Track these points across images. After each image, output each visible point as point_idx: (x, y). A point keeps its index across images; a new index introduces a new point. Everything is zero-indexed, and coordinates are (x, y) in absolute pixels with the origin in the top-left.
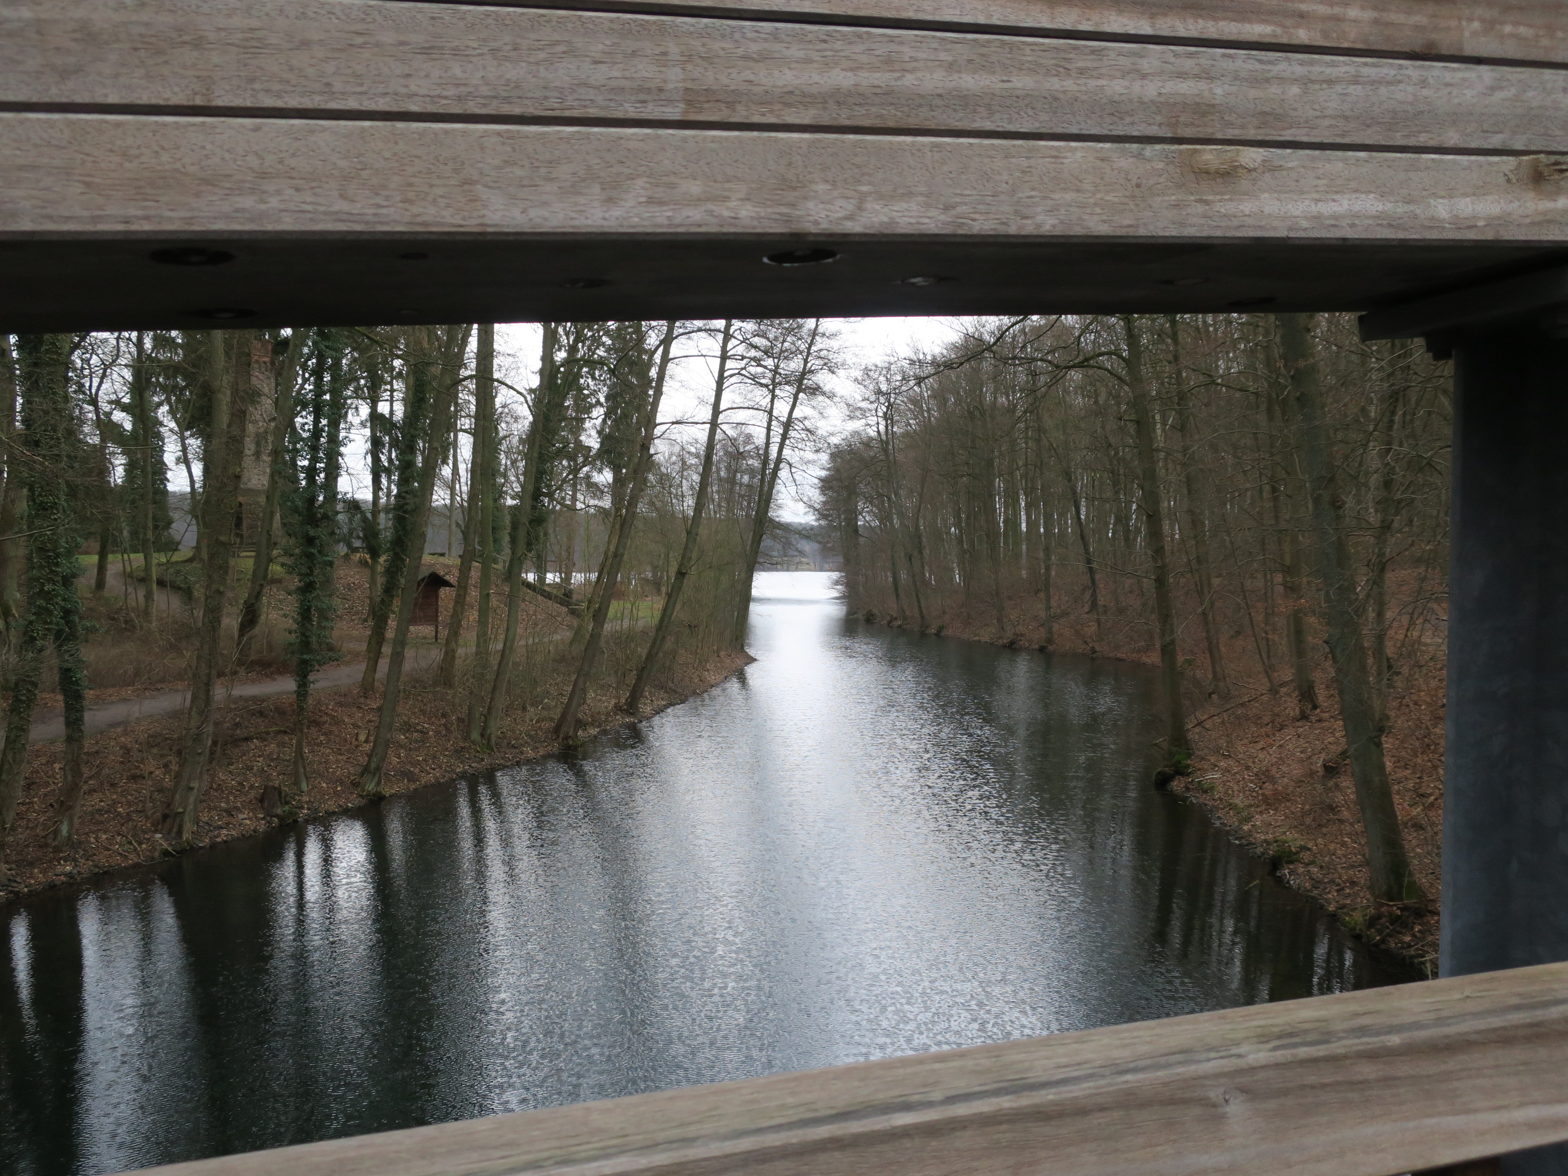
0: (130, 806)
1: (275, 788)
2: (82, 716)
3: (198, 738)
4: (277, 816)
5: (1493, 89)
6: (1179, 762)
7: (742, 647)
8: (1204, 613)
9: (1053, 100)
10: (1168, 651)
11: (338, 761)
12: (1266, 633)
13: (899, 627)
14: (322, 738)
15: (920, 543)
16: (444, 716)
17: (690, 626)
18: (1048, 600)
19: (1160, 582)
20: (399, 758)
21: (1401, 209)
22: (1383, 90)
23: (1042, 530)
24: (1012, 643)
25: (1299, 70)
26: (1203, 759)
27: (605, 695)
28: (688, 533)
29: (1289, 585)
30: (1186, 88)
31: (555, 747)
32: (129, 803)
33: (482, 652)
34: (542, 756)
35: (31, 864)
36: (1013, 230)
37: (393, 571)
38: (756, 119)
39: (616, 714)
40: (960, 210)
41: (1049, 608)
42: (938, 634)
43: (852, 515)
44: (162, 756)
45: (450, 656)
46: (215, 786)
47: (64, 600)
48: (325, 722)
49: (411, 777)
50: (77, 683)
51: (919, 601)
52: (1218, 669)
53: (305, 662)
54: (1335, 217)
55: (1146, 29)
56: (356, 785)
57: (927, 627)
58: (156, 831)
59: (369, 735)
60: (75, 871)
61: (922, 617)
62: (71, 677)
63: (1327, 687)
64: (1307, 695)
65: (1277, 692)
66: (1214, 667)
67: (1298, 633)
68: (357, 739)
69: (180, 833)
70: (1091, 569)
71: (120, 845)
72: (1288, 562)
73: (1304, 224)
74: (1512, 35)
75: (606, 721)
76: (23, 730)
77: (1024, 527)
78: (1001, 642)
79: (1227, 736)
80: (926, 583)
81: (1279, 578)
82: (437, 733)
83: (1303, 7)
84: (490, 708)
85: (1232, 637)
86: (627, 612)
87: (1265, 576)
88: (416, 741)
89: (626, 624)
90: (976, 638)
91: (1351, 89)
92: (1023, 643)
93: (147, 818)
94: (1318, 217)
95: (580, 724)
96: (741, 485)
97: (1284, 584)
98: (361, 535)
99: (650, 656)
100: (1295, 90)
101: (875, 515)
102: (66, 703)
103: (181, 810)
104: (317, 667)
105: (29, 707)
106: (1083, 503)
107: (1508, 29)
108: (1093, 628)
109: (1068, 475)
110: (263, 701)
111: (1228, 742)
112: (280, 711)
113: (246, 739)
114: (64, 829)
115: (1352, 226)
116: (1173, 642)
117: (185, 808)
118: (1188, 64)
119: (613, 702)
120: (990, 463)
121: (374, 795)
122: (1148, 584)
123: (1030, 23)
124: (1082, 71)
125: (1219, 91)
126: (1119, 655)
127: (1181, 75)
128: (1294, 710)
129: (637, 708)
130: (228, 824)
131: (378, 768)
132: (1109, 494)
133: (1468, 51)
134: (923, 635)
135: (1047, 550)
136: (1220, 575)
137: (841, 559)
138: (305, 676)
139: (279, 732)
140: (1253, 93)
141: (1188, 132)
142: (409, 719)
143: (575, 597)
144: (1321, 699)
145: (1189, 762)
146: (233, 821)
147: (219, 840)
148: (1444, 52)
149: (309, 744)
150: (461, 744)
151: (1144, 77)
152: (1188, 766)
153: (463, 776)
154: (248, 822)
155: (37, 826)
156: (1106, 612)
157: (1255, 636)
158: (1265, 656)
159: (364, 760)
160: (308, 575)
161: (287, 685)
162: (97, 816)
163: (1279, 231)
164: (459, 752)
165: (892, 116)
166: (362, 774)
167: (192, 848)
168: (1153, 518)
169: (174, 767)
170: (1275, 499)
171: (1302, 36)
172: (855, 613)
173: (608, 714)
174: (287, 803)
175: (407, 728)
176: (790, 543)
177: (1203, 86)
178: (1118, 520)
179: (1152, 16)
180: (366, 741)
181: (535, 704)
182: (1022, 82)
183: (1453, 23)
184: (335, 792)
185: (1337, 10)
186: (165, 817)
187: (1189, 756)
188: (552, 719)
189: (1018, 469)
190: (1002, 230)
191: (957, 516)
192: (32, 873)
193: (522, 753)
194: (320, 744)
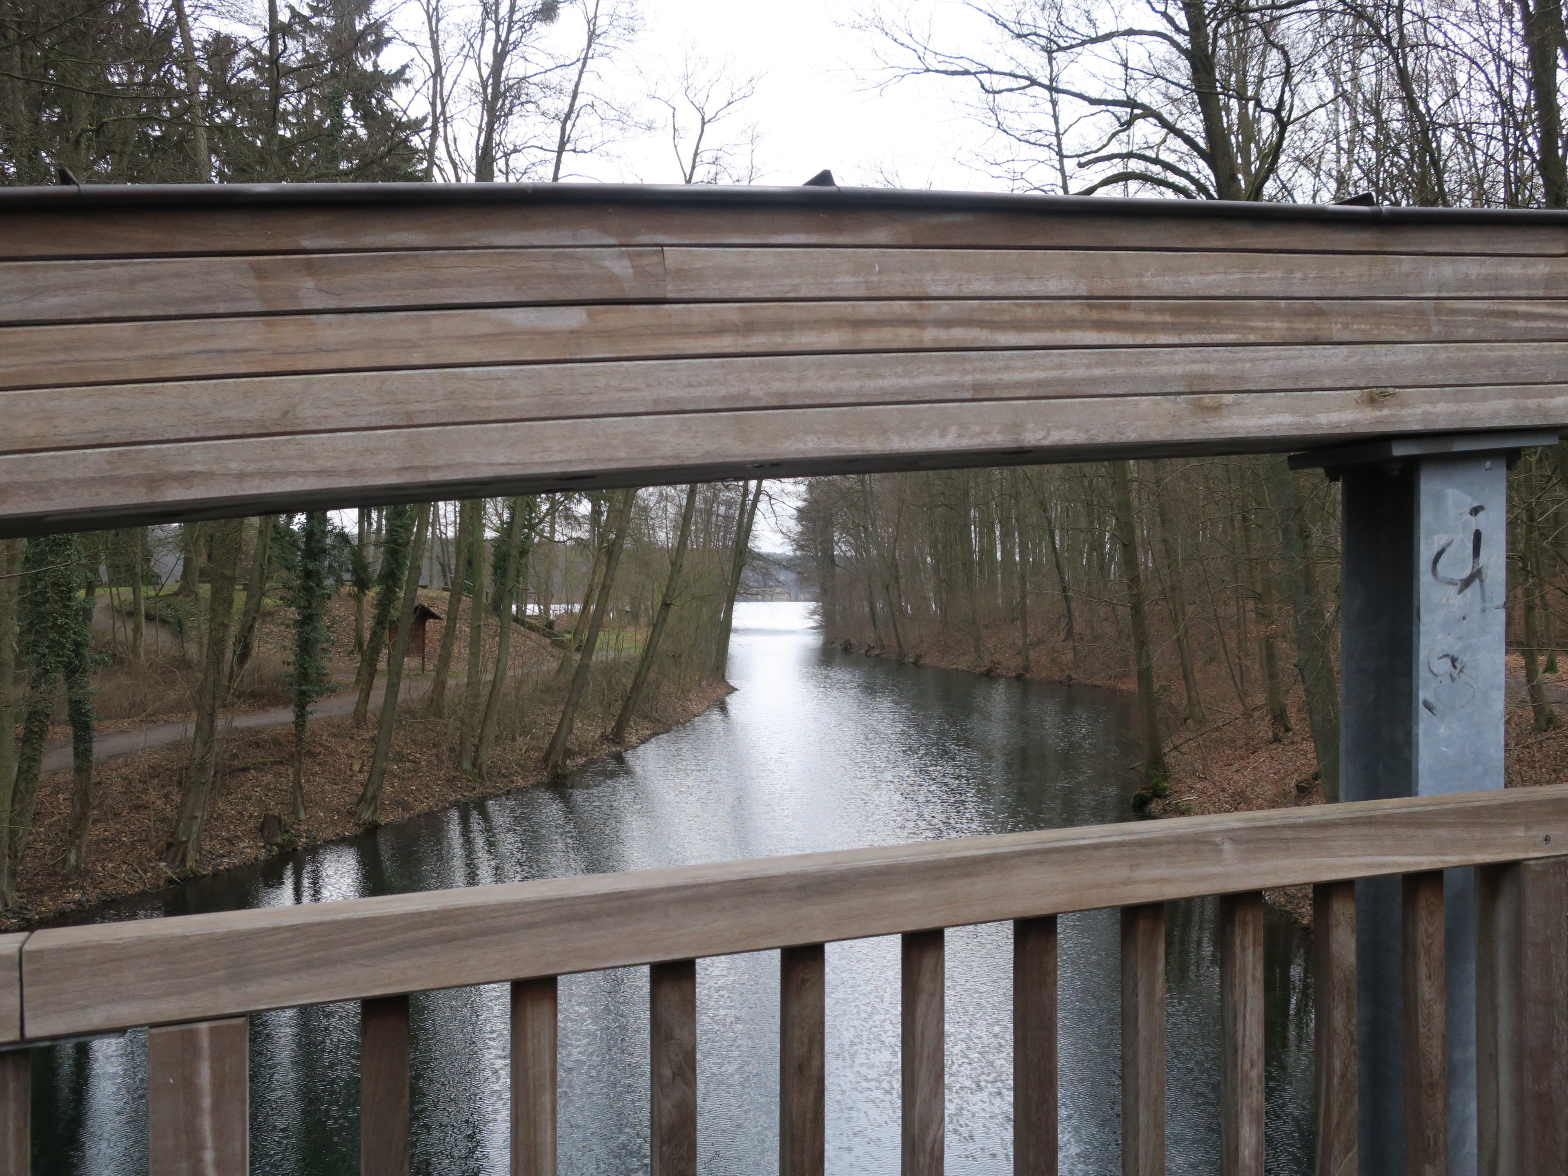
0: (134, 835)
1: (274, 817)
2: (91, 747)
3: (202, 768)
4: (277, 844)
5: (1348, 357)
6: (1157, 784)
7: (723, 676)
8: (1178, 640)
9: (1134, 378)
10: (1144, 677)
11: (334, 791)
12: (1239, 658)
13: (877, 656)
14: (317, 768)
15: (897, 572)
16: (435, 746)
17: (674, 656)
18: (1025, 628)
19: (1136, 610)
20: (393, 787)
21: (1302, 420)
22: (1293, 362)
23: (1017, 558)
24: (989, 671)
25: (1251, 355)
26: (1179, 781)
27: (591, 725)
28: (673, 564)
29: (1261, 611)
30: (1196, 368)
31: (545, 776)
32: (133, 833)
33: (473, 683)
34: (533, 785)
35: (41, 892)
36: (1116, 440)
37: (385, 603)
38: (1003, 396)
39: (602, 744)
40: (1092, 432)
41: (1025, 636)
42: (915, 663)
43: (828, 545)
44: (163, 786)
45: (440, 685)
46: (215, 816)
47: (75, 633)
48: (320, 753)
49: (406, 807)
50: (85, 714)
51: (896, 631)
52: (1193, 694)
53: (303, 693)
54: (1269, 426)
55: (1176, 340)
56: (351, 813)
57: (905, 656)
58: (160, 860)
59: (363, 765)
60: (84, 899)
61: (900, 646)
62: (81, 708)
63: (1299, 711)
64: (1280, 718)
65: (1251, 716)
66: (1189, 692)
67: (1270, 657)
68: (351, 769)
69: (183, 861)
70: (1066, 598)
71: (126, 873)
72: (1259, 589)
73: (1254, 430)
74: (1357, 330)
75: (593, 750)
76: (35, 760)
77: (999, 555)
78: (978, 670)
79: (1203, 759)
80: (903, 613)
81: (1251, 605)
82: (429, 762)
83: (1252, 324)
84: (481, 738)
85: (1205, 663)
86: (612, 642)
87: (1238, 602)
88: (410, 771)
89: (611, 654)
90: (954, 667)
91: (1277, 362)
92: (1001, 671)
93: (151, 847)
94: (1261, 426)
95: (569, 753)
96: (718, 515)
97: (1256, 611)
98: (350, 567)
99: (636, 687)
100: (1249, 365)
101: (851, 544)
102: (75, 734)
103: (184, 839)
104: (315, 698)
105: (41, 737)
106: (1057, 531)
107: (1356, 326)
108: (1070, 656)
109: (1043, 505)
110: (258, 732)
111: (1204, 765)
112: (276, 742)
113: (244, 770)
114: (73, 857)
115: (1278, 430)
116: (1149, 668)
117: (189, 837)
118: (1198, 356)
119: (599, 731)
120: (966, 494)
121: (370, 823)
122: (1124, 612)
123: (1123, 342)
124: (1147, 364)
125: (1212, 368)
126: (1095, 682)
127: (1194, 362)
128: (1267, 733)
129: (623, 738)
130: (230, 852)
131: (374, 797)
132: (1083, 524)
133: (1335, 340)
134: (901, 664)
135: (1023, 578)
136: (1194, 603)
137: (817, 590)
138: (303, 707)
139: (276, 763)
140: (1229, 368)
141: (1198, 389)
142: (402, 749)
143: (556, 629)
144: (1293, 721)
145: (1166, 784)
146: (235, 849)
147: (221, 868)
148: (1323, 340)
149: (305, 774)
150: (454, 774)
151: (1176, 364)
152: (1166, 788)
153: (455, 804)
154: (248, 850)
155: (45, 854)
156: (1082, 639)
157: (1228, 661)
158: (1238, 681)
159: (361, 790)
160: (306, 608)
161: (285, 716)
162: (102, 845)
163: (1241, 434)
164: (451, 781)
165: (1062, 390)
166: (358, 803)
167: (195, 875)
168: (1128, 548)
169: (178, 798)
170: (1246, 529)
171: (1252, 338)
172: (833, 643)
173: (595, 744)
174: (286, 832)
175: (400, 758)
176: (770, 574)
177: (1204, 366)
178: (1092, 549)
179: (1180, 334)
180: (361, 771)
181: (523, 734)
182: (1120, 371)
183: (1327, 326)
184: (332, 820)
185: (1269, 324)
186: (169, 845)
187: (1166, 778)
188: (540, 749)
189: (994, 499)
190: (1111, 440)
191: (934, 544)
192: (42, 901)
193: (512, 782)
194: (315, 774)
